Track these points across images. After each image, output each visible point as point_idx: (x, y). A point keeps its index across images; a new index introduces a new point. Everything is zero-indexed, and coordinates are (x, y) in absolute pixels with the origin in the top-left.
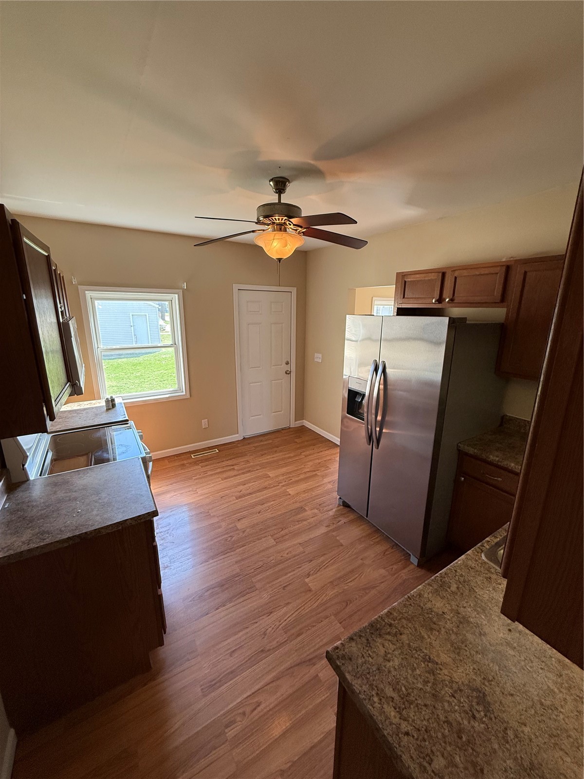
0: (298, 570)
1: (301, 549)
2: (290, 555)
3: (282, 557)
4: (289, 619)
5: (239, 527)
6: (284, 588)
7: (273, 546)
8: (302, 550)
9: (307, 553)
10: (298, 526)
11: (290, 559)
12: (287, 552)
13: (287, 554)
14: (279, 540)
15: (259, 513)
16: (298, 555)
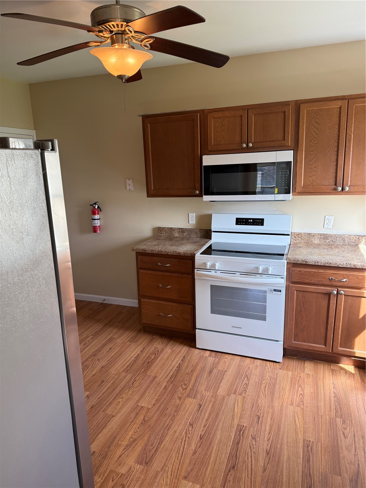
0: (100, 395)
1: (109, 412)
2: (117, 401)
3: (122, 398)
4: (88, 370)
5: (190, 400)
6: (103, 381)
7: (138, 401)
8: (107, 412)
9: (101, 412)
10: (131, 433)
11: (113, 400)
12: (121, 403)
13: (119, 402)
14: (137, 409)
15: (191, 425)
16: (108, 406)
